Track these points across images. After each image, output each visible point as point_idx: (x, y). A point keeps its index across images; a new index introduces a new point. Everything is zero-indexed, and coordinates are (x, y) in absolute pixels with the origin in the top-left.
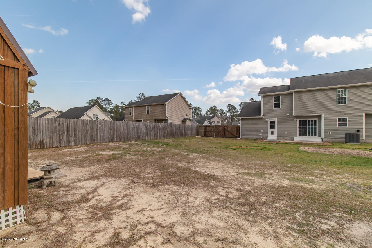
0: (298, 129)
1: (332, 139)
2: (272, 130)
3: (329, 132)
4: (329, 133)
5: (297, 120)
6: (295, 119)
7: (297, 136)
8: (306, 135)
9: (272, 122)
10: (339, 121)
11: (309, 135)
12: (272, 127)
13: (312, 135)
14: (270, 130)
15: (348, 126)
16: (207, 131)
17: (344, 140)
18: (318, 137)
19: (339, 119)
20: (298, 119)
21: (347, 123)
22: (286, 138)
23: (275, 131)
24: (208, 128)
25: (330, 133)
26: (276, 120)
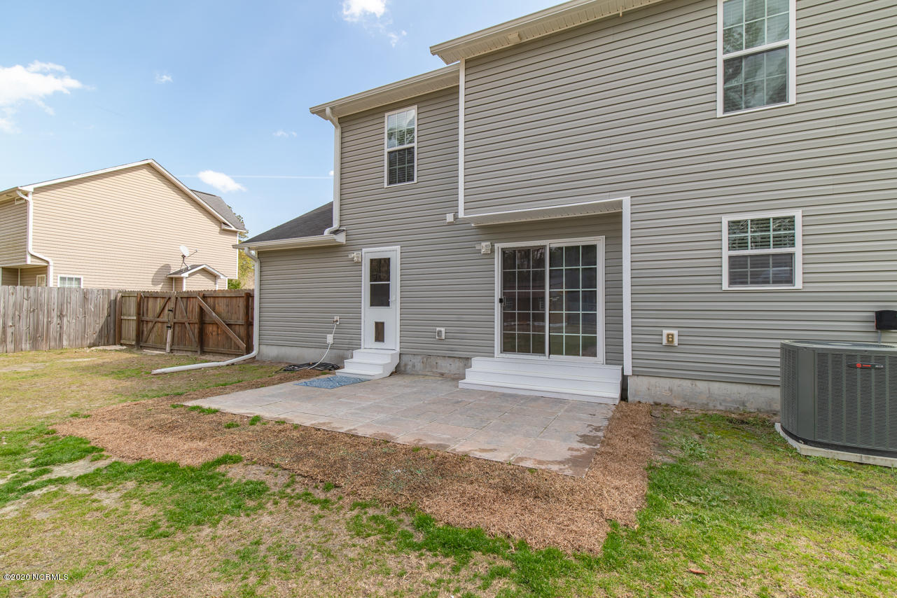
0: (498, 308)
1: (687, 384)
2: (379, 313)
3: (666, 332)
4: (665, 342)
5: (493, 251)
6: (484, 247)
7: (491, 354)
8: (539, 350)
9: (380, 269)
10: (733, 245)
11: (556, 350)
12: (380, 296)
13: (572, 350)
14: (370, 315)
15: (798, 284)
16: (148, 319)
17: (775, 394)
18: (609, 361)
19: (735, 226)
20: (499, 246)
21: (791, 255)
22: (441, 362)
23: (391, 315)
24: (151, 301)
25: (670, 337)
26: (393, 252)
